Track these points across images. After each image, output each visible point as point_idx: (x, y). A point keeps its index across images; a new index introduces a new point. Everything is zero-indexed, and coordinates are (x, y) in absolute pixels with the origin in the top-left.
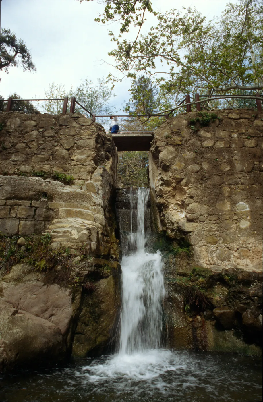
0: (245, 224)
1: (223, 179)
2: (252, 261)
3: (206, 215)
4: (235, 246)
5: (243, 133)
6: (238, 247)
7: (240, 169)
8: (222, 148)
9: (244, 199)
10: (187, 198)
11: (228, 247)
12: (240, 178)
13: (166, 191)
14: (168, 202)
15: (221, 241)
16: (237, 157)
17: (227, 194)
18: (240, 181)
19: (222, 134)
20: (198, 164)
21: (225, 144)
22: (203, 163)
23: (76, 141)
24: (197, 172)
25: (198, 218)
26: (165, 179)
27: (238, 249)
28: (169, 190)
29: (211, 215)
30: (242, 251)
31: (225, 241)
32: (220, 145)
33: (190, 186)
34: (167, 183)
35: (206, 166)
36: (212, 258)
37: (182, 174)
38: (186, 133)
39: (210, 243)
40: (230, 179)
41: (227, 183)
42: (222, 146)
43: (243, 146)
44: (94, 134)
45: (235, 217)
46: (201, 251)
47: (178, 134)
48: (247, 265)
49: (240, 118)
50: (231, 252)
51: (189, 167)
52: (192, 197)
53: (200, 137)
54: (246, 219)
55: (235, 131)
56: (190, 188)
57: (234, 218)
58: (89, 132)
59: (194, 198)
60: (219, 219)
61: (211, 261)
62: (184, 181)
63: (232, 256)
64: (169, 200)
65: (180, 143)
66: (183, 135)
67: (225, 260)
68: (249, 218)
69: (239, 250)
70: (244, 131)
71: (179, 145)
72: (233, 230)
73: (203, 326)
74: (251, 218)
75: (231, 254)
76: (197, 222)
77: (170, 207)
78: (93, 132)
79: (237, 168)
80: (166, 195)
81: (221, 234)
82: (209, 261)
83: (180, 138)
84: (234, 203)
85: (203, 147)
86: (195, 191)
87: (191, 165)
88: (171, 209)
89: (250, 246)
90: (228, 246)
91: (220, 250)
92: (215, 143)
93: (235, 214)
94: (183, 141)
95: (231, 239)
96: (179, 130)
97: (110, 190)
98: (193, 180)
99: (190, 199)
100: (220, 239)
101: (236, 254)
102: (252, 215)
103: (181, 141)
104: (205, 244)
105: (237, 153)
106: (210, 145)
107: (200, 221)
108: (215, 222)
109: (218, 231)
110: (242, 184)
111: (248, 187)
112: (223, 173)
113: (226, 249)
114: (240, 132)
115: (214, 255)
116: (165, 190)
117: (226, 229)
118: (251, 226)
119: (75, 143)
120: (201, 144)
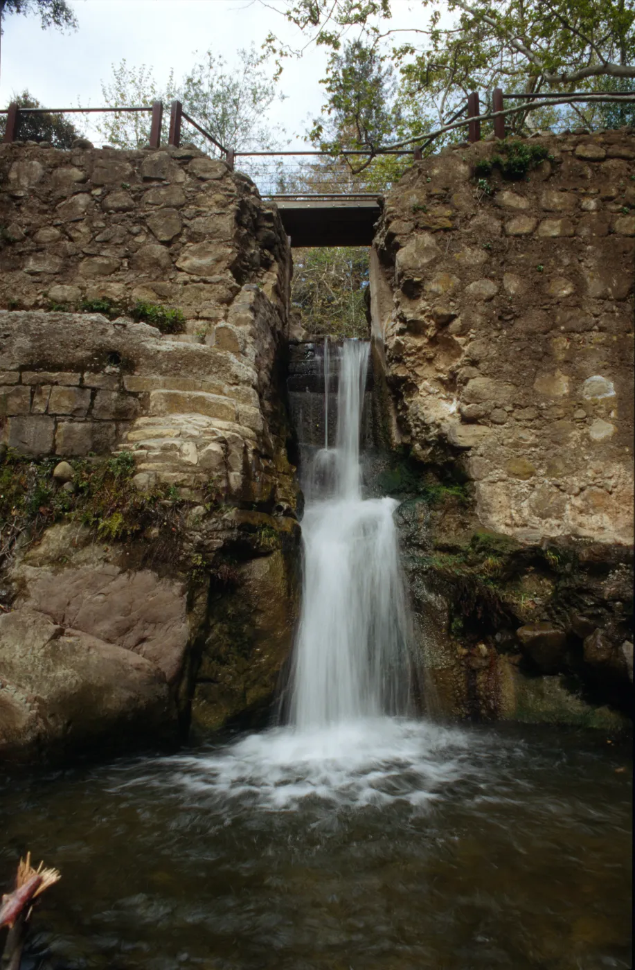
0: (602, 430)
1: (554, 318)
2: (615, 519)
3: (509, 408)
4: (576, 482)
5: (610, 199)
6: (583, 484)
7: (598, 293)
8: (554, 237)
9: (605, 368)
10: (463, 366)
11: (558, 486)
12: (596, 316)
13: (410, 349)
14: (417, 375)
15: (542, 471)
16: (591, 263)
17: (561, 357)
18: (597, 322)
19: (555, 199)
20: (492, 278)
21: (563, 227)
22: (506, 277)
23: (186, 222)
24: (490, 299)
25: (487, 415)
26: (410, 316)
27: (582, 489)
28: (419, 345)
29: (522, 407)
30: (592, 494)
31: (551, 470)
32: (552, 229)
33: (472, 336)
34: (414, 328)
35: (513, 285)
36: (519, 511)
37: (452, 304)
38: (464, 197)
39: (516, 475)
40: (571, 318)
41: (562, 328)
42: (555, 233)
43: (610, 233)
44: (232, 202)
45: (580, 414)
46: (494, 493)
47: (444, 200)
48: (603, 528)
49: (608, 157)
50: (566, 496)
51: (471, 287)
52: (474, 363)
53: (499, 207)
54: (606, 417)
55: (592, 191)
56: (471, 340)
57: (577, 415)
58: (219, 197)
59: (481, 365)
60: (539, 417)
61: (516, 517)
62: (457, 322)
63: (568, 507)
64: (418, 371)
65: (449, 224)
66: (456, 204)
67: (550, 516)
68: (613, 414)
69: (586, 492)
70: (614, 192)
71: (446, 230)
72: (572, 445)
73: (491, 667)
74: (619, 415)
75: (564, 501)
76: (485, 424)
77: (421, 387)
78: (230, 196)
79: (590, 290)
80: (412, 359)
81: (543, 452)
82: (511, 517)
83: (448, 213)
84: (578, 378)
85: (507, 236)
86: (483, 347)
87: (475, 283)
88: (424, 393)
89: (612, 482)
90: (560, 481)
91: (540, 491)
92: (538, 223)
93: (581, 406)
94: (458, 220)
95: (567, 466)
96: (447, 189)
97: (274, 345)
98: (478, 319)
99: (471, 368)
100: (541, 466)
101: (578, 502)
102: (620, 409)
103: (452, 218)
104: (505, 476)
105: (593, 252)
106: (526, 229)
107: (494, 422)
108: (529, 424)
109: (536, 446)
110: (601, 329)
111: (615, 338)
112: (554, 301)
113: (555, 490)
114: (603, 195)
115: (525, 504)
116: (409, 345)
117: (556, 442)
118: (616, 435)
119: (185, 226)
120: (503, 227)
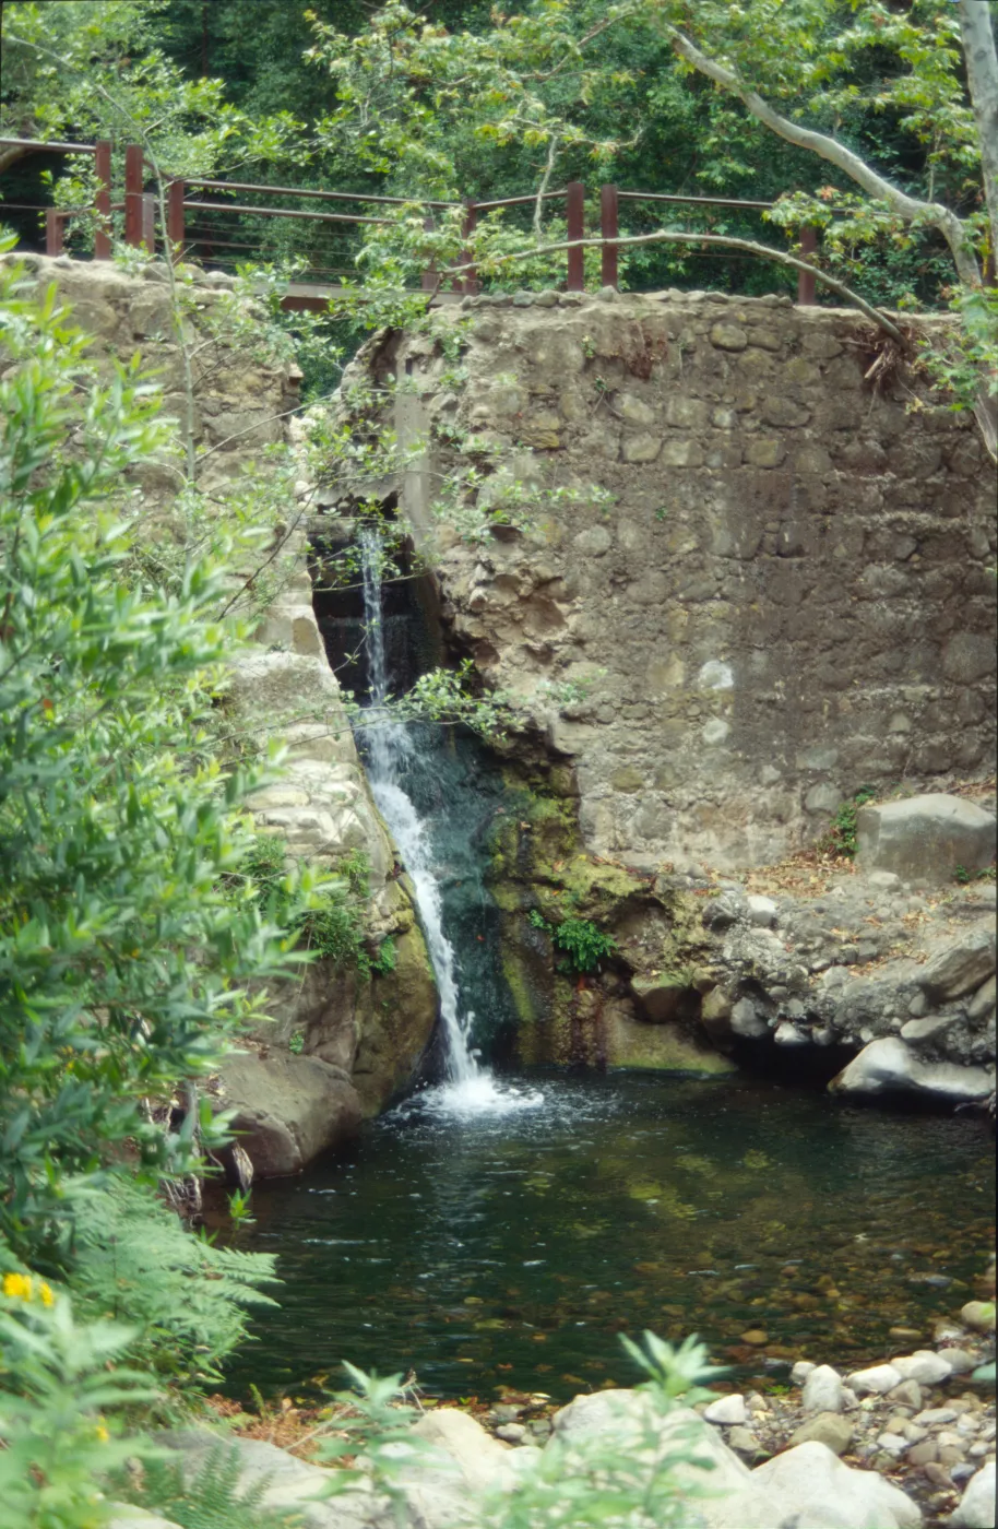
0: (717, 729)
1: (673, 583)
2: (721, 836)
3: (617, 704)
4: (683, 795)
5: (747, 411)
6: (692, 798)
7: (725, 550)
8: (680, 467)
9: (724, 650)
10: (564, 643)
11: (666, 801)
12: (719, 580)
13: (494, 606)
14: (497, 638)
15: (649, 783)
16: (719, 505)
17: (679, 636)
18: (719, 589)
19: (685, 409)
20: (605, 524)
21: (692, 452)
22: (623, 522)
24: (602, 555)
25: (593, 714)
26: (500, 568)
27: (691, 804)
28: (507, 603)
29: (631, 703)
30: (701, 809)
31: (660, 782)
32: (679, 454)
33: (578, 606)
34: (506, 582)
35: (629, 536)
36: (623, 832)
37: (557, 561)
38: (577, 392)
39: (623, 789)
40: (693, 583)
41: (681, 596)
42: (681, 461)
43: (744, 462)
44: (269, 388)
45: (694, 710)
46: (598, 812)
47: (552, 401)
48: (709, 849)
49: (750, 344)
50: (673, 812)
51: (581, 538)
52: (580, 643)
53: (618, 418)
54: (720, 714)
55: (727, 400)
56: (577, 611)
57: (690, 713)
58: (251, 379)
59: (587, 646)
60: (650, 714)
61: (621, 839)
62: (563, 586)
63: (675, 825)
64: (499, 632)
65: (555, 442)
66: (566, 411)
67: (654, 836)
68: (728, 711)
69: (694, 808)
70: (752, 403)
71: (551, 450)
72: (683, 750)
73: (596, 1018)
74: (734, 711)
75: (671, 819)
76: (590, 723)
77: (502, 655)
78: (266, 377)
79: (716, 544)
80: (495, 618)
81: (651, 759)
82: (616, 841)
83: (555, 423)
84: (695, 664)
85: (625, 462)
86: (591, 623)
87: (585, 533)
88: (506, 664)
89: (721, 795)
90: (668, 795)
91: (647, 807)
92: (662, 445)
93: (696, 701)
94: (567, 434)
95: (677, 776)
96: (554, 387)
98: (586, 583)
99: (575, 649)
100: (648, 776)
101: (686, 819)
102: (737, 704)
103: (559, 432)
104: (610, 791)
105: (723, 490)
106: (649, 454)
107: (599, 722)
108: (639, 724)
109: (644, 751)
110: (724, 598)
111: (738, 611)
112: (674, 559)
113: (662, 805)
114: (739, 406)
115: (629, 824)
116: (493, 601)
117: (668, 747)
118: (730, 737)
119: (206, 425)
120: (620, 448)
